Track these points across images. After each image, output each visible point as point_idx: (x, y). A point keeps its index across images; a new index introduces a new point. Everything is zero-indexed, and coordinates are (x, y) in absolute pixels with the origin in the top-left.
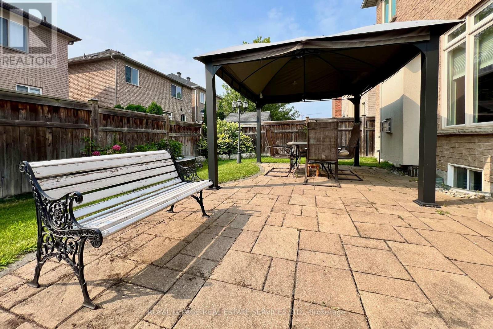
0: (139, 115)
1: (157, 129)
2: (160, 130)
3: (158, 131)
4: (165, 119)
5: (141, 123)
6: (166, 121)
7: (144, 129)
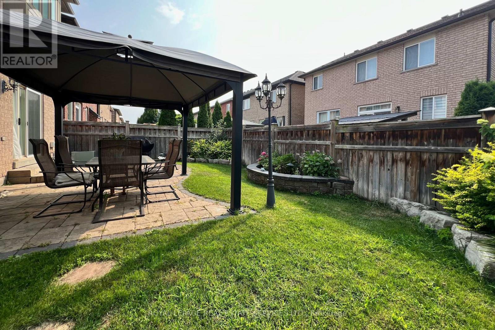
0: (298, 128)
1: (319, 139)
2: (324, 140)
3: (321, 142)
4: (329, 127)
5: (302, 135)
6: (330, 128)
7: (304, 141)
